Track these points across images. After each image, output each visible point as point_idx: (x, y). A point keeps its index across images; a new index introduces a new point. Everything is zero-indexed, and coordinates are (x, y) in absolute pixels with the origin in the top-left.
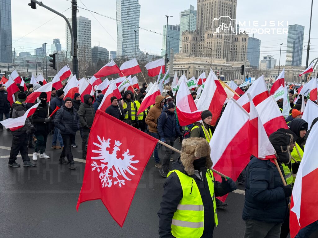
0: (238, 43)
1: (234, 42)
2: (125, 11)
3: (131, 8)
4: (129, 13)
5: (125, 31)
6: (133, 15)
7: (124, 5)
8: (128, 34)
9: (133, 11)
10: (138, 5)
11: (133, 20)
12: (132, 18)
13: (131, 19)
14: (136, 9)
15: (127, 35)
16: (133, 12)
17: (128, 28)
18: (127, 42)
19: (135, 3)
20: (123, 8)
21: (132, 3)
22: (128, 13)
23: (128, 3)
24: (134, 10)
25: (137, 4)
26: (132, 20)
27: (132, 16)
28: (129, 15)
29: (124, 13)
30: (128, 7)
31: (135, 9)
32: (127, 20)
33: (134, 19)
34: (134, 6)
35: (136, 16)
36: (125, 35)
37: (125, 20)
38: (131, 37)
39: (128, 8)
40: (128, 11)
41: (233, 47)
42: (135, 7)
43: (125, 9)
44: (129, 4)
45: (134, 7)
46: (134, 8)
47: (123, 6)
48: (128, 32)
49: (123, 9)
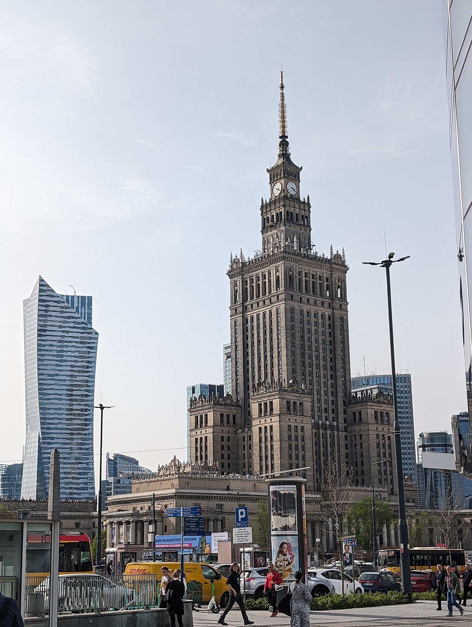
0: (363, 428)
1: (351, 425)
2: (51, 351)
3: (70, 342)
4: (62, 356)
5: (49, 409)
6: (76, 361)
7: (48, 333)
8: (59, 417)
9: (73, 349)
10: (89, 333)
11: (75, 376)
12: (71, 371)
13: (69, 373)
14: (85, 343)
15: (56, 421)
16: (74, 352)
17: (61, 399)
18: (56, 440)
19: (83, 328)
20: (43, 343)
21: (71, 327)
22: (58, 356)
23: (60, 327)
24: (77, 347)
25: (89, 331)
26: (72, 376)
27: (73, 363)
28: (61, 361)
29: (46, 357)
30: (60, 338)
31: (81, 343)
32: (57, 375)
33: (79, 372)
34: (79, 335)
35: (84, 364)
36: (49, 419)
37: (49, 375)
38: (67, 425)
39: (60, 341)
40: (58, 351)
41: (352, 441)
42: (82, 338)
43: (52, 345)
44: (64, 332)
45: (77, 338)
46: (78, 340)
47: (43, 338)
48: (59, 412)
49: (44, 346)
